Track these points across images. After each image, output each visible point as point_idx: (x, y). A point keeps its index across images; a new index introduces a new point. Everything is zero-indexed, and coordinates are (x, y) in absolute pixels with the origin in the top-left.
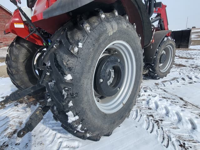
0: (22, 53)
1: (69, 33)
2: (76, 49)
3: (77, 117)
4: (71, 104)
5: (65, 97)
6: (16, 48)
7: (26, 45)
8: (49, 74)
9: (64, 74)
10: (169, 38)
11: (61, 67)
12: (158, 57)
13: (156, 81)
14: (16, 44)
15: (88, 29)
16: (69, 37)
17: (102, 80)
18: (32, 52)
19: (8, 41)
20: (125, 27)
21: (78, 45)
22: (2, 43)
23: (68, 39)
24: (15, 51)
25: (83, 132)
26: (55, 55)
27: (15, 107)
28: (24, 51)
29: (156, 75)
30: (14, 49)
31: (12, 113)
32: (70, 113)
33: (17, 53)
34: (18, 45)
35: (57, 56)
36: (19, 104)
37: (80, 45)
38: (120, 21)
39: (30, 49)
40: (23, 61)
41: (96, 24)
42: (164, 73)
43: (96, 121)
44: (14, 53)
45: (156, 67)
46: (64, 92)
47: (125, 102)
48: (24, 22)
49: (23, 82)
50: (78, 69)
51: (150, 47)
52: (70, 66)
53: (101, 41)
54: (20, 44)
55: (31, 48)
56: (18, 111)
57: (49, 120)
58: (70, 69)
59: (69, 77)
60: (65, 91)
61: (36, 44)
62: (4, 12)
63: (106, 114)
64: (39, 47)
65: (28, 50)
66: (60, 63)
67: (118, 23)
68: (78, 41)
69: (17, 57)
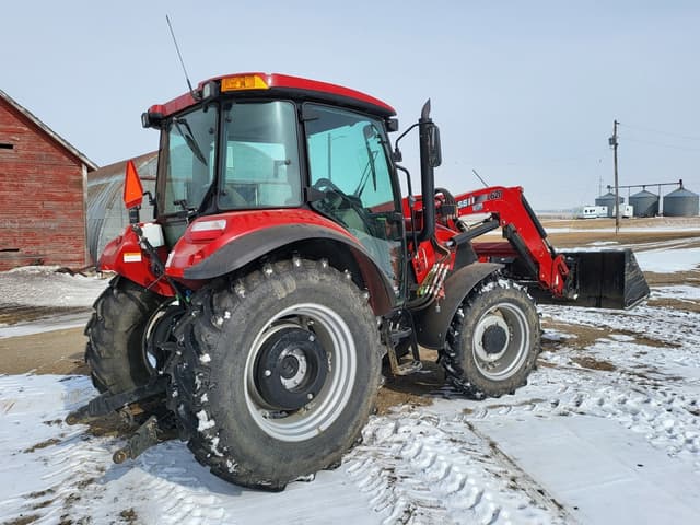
0: (126, 312)
1: (216, 296)
2: (220, 321)
3: (212, 423)
4: (204, 398)
5: (198, 387)
6: (116, 300)
7: (137, 294)
8: (179, 353)
9: (200, 353)
10: (502, 282)
11: (197, 344)
12: (466, 333)
13: (470, 404)
14: (119, 293)
15: (242, 292)
16: (214, 302)
17: (268, 373)
18: (147, 309)
19: (38, 243)
20: (316, 282)
21: (224, 315)
22: (17, 250)
23: (212, 306)
24: (114, 308)
25: (221, 455)
26: (193, 326)
27: (83, 442)
28: (132, 307)
29: (469, 384)
30: (112, 303)
31: (78, 452)
32: (202, 415)
33: (118, 312)
34: (122, 296)
35: (195, 328)
36: (92, 437)
37: (228, 315)
38: (303, 274)
39: (144, 304)
40: (126, 329)
41: (256, 284)
42: (500, 382)
43: (246, 440)
44: (111, 311)
45: (463, 362)
46: (197, 380)
47: (324, 427)
48: (143, 251)
49: (116, 378)
50: (220, 347)
51: (435, 309)
52: (210, 343)
53: (261, 308)
54: (125, 293)
55: (147, 302)
56: (91, 450)
57: (162, 468)
58: (209, 347)
59: (206, 358)
60: (200, 378)
61: (160, 293)
62: (47, 145)
63: (270, 438)
64: (162, 299)
65: (141, 307)
66: (197, 339)
67: (297, 279)
68: (226, 310)
69: (115, 320)
